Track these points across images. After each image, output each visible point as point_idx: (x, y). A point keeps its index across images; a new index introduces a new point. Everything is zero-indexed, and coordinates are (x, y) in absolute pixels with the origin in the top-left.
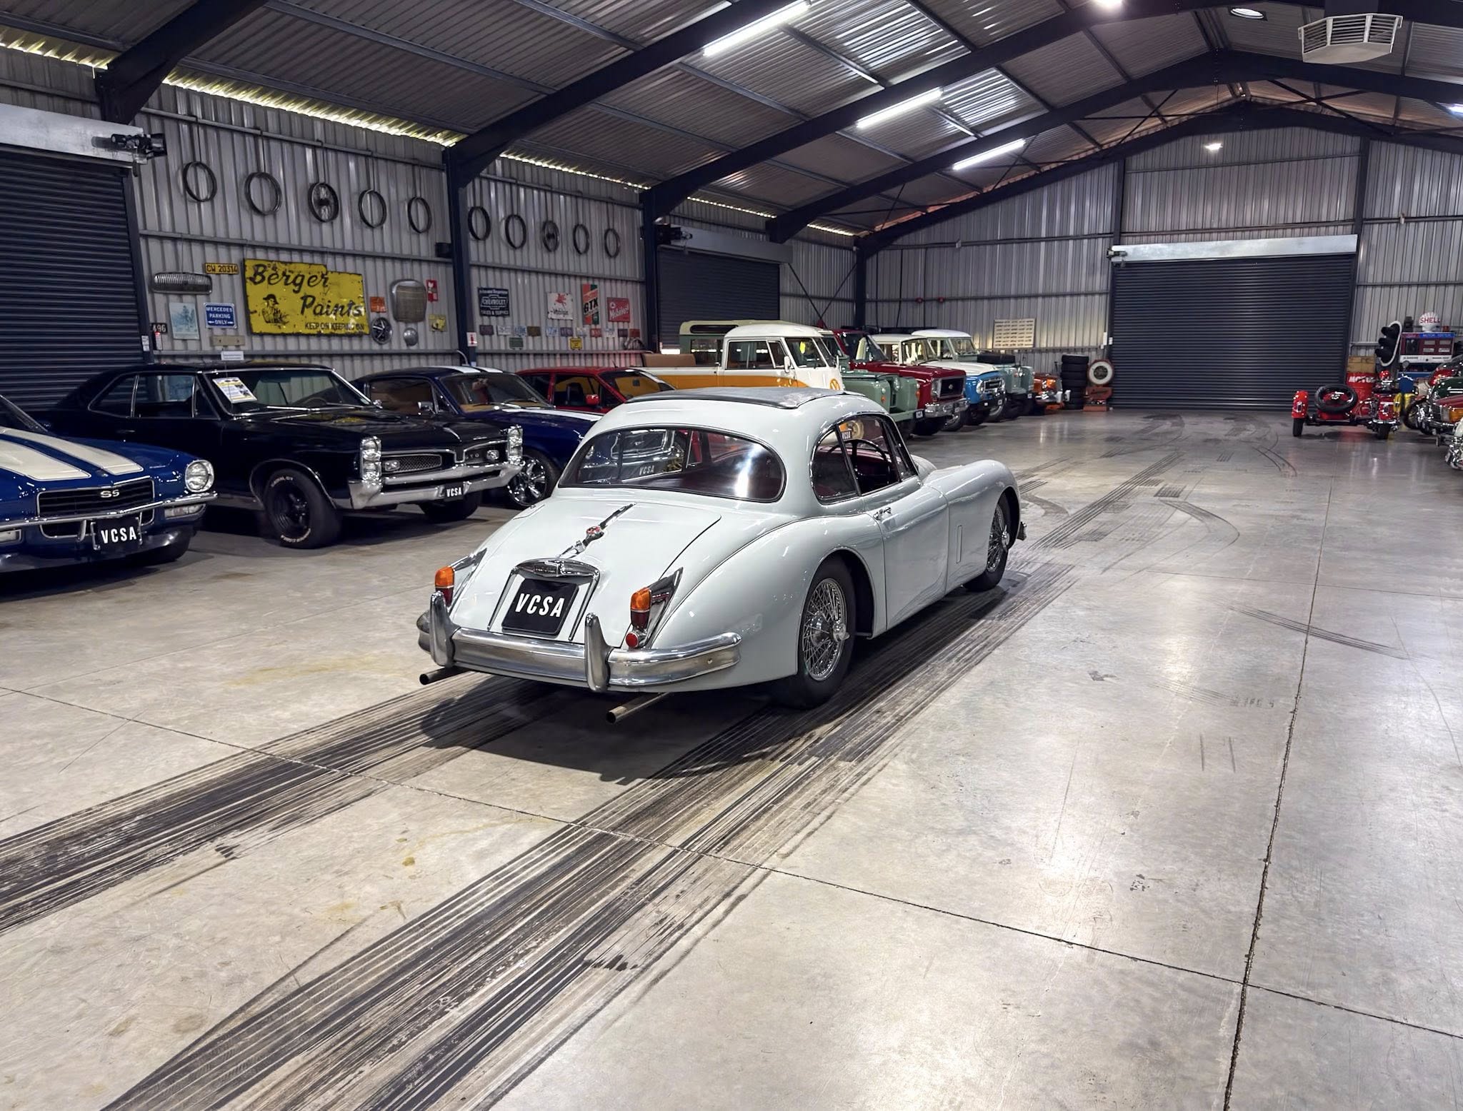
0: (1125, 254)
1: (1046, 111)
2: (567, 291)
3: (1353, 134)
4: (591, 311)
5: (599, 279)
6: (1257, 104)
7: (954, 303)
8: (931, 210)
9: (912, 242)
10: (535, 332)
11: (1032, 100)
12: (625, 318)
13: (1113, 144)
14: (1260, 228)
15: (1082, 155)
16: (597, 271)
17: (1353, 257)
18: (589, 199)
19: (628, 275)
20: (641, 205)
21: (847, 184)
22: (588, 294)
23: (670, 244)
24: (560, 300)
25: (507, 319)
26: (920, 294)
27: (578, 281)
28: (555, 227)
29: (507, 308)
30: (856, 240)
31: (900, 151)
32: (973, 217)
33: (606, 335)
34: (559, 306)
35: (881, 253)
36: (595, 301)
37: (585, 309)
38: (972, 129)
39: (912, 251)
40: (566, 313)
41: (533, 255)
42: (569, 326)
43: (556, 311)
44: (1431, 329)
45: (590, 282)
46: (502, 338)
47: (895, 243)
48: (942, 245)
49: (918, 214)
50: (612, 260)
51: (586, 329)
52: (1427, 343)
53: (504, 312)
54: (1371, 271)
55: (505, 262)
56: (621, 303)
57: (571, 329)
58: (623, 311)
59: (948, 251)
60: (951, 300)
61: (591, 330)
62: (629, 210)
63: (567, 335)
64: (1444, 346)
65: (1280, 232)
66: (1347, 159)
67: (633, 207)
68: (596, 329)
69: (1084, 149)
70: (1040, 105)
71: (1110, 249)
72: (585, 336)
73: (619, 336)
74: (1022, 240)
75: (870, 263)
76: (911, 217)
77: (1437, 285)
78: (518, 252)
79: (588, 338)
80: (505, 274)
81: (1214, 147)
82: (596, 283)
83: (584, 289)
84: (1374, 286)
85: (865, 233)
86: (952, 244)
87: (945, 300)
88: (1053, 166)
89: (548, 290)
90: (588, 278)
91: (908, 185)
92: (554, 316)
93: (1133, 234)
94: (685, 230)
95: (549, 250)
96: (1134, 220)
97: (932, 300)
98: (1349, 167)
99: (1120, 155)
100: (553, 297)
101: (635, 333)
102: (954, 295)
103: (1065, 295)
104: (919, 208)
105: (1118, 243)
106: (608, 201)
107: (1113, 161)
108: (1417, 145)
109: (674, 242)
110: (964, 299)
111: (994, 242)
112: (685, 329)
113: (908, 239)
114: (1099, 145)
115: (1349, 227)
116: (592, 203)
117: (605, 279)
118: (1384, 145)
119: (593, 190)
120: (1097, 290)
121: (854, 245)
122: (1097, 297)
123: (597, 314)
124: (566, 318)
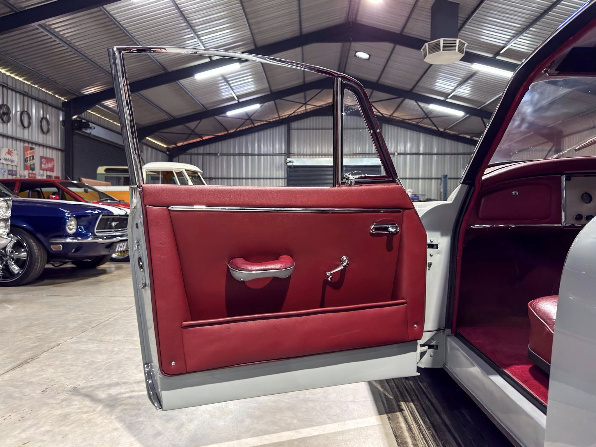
0: (292, 162)
1: (269, 93)
2: (14, 148)
4: (29, 163)
5: (36, 144)
7: (217, 180)
8: (205, 138)
9: (196, 152)
12: (52, 170)
13: (287, 116)
15: (273, 120)
16: (35, 139)
17: (380, 167)
18: (32, 98)
19: (54, 145)
20: (64, 109)
21: (173, 117)
22: (28, 152)
23: (81, 130)
24: (9, 153)
27: (22, 144)
28: (8, 108)
30: (168, 149)
32: (225, 143)
34: (8, 157)
36: (33, 157)
37: (26, 160)
38: (237, 96)
40: (13, 161)
42: (14, 169)
43: (6, 159)
45: (30, 145)
47: (187, 152)
48: (210, 154)
49: (198, 140)
50: (45, 135)
51: (26, 173)
56: (49, 160)
57: (16, 171)
58: (50, 165)
59: (213, 158)
60: (215, 178)
61: (29, 173)
62: (56, 110)
67: (59, 109)
68: (32, 174)
69: (275, 117)
70: (269, 89)
71: (286, 160)
72: (25, 177)
74: (247, 155)
76: (195, 141)
82: (34, 146)
83: (25, 149)
85: (174, 146)
86: (216, 154)
87: (213, 178)
89: (1, 146)
90: (29, 142)
91: (203, 121)
92: (4, 162)
93: (294, 155)
94: (91, 125)
95: (4, 122)
96: (295, 149)
99: (287, 121)
101: (57, 178)
102: (217, 176)
103: (267, 179)
104: (200, 136)
105: (289, 157)
106: (44, 102)
107: (285, 124)
108: (398, 126)
109: (84, 130)
110: (222, 178)
111: (234, 155)
112: (101, 170)
113: (194, 150)
114: (279, 117)
115: (377, 156)
116: (33, 101)
117: (40, 145)
118: (387, 125)
119: (35, 94)
120: (280, 177)
121: (167, 151)
122: (281, 180)
123: (34, 164)
124: (13, 164)
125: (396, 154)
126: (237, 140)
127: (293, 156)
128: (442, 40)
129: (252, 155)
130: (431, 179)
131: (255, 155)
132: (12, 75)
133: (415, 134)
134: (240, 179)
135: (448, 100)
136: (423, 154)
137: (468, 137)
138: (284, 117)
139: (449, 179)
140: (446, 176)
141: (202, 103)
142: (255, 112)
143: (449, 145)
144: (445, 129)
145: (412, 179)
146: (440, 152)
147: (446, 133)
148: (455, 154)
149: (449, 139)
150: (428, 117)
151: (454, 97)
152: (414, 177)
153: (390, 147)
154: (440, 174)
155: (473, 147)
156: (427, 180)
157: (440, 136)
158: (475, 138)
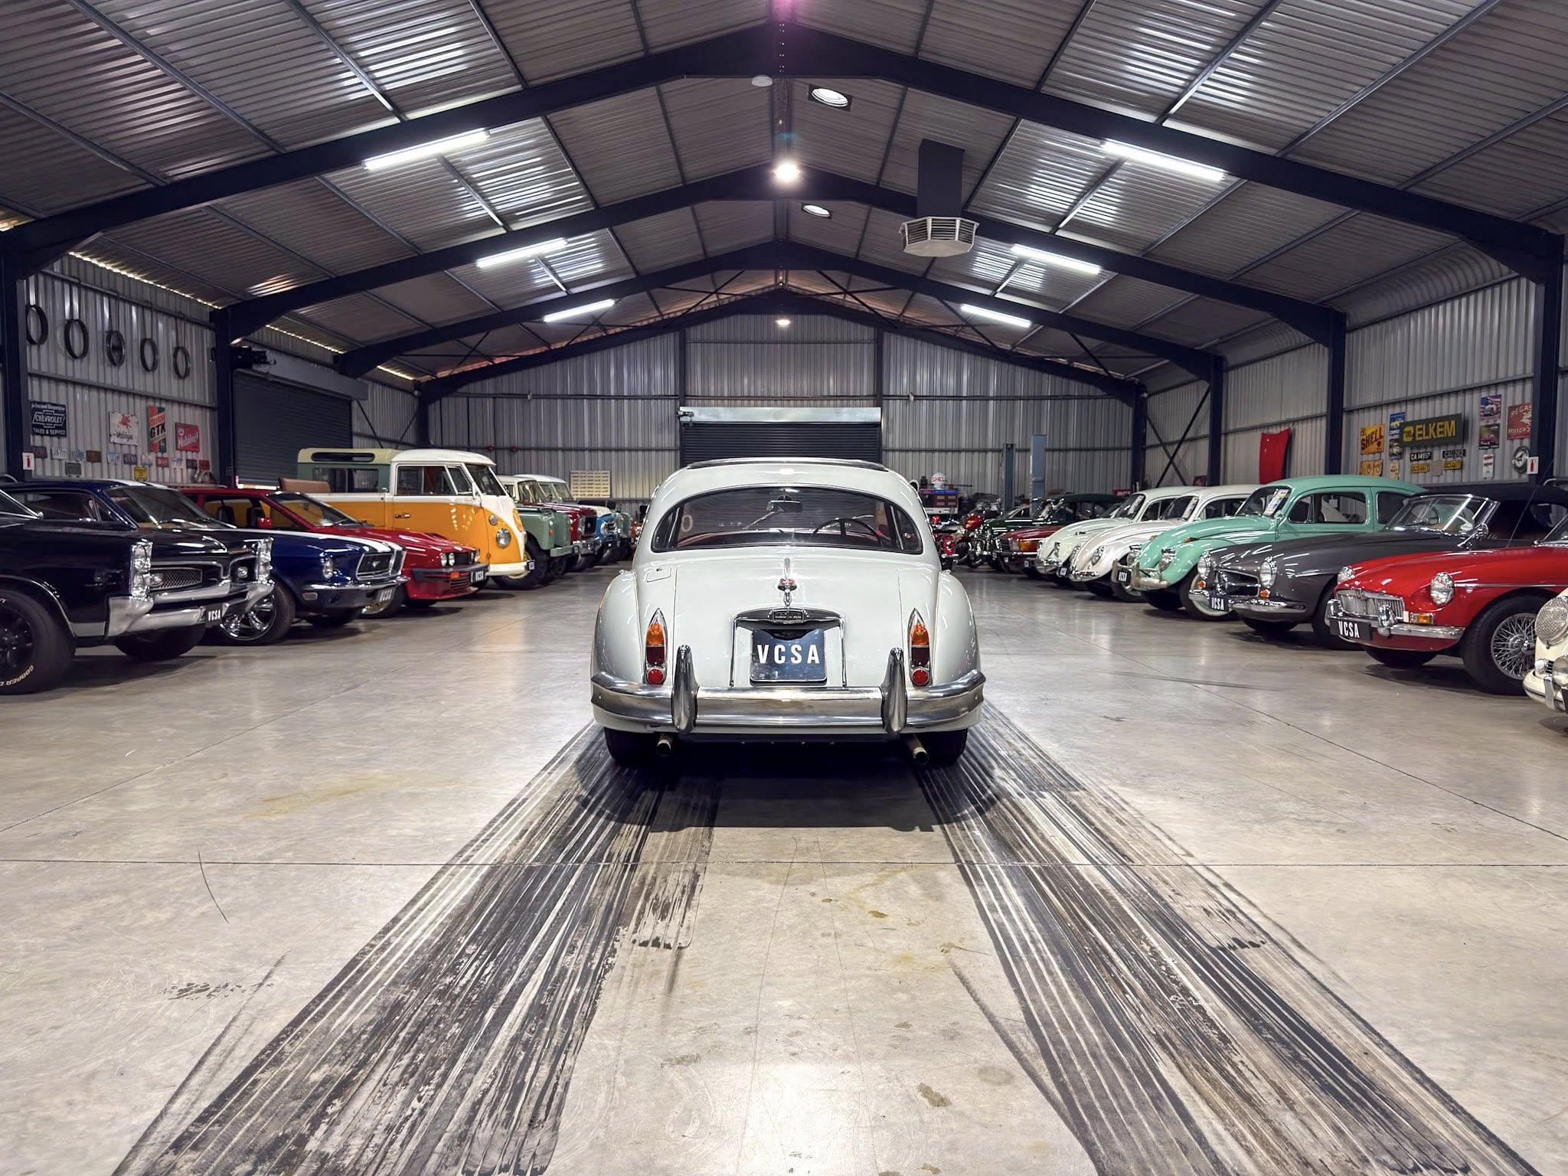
0: (692, 415)
1: (633, 276)
2: (132, 412)
3: (869, 325)
4: (158, 437)
5: (167, 401)
6: (791, 292)
7: (527, 453)
8: (497, 361)
9: (478, 391)
10: (94, 457)
11: (627, 264)
12: (195, 448)
13: (679, 314)
14: (802, 399)
15: (645, 323)
16: (164, 392)
17: (878, 425)
18: (158, 311)
19: (198, 399)
20: (214, 324)
21: (430, 325)
22: (155, 417)
23: (251, 368)
25: (64, 440)
26: (489, 443)
27: (144, 402)
28: (120, 339)
29: (64, 428)
30: (417, 385)
32: (543, 371)
33: (174, 465)
34: (123, 429)
35: (445, 400)
36: (163, 426)
37: (151, 434)
38: (564, 285)
39: (479, 400)
40: (130, 438)
41: (93, 369)
42: (133, 453)
43: (119, 435)
44: (941, 487)
45: (157, 401)
46: (56, 462)
47: (460, 390)
48: (510, 396)
49: (484, 364)
50: (181, 381)
51: (152, 457)
52: (939, 498)
53: (60, 432)
54: (891, 438)
55: (61, 372)
56: (191, 430)
57: (135, 456)
58: (192, 439)
59: (517, 403)
60: (524, 449)
61: (158, 459)
62: (199, 328)
63: (130, 463)
64: (952, 501)
65: (819, 402)
66: (866, 345)
67: (204, 326)
68: (162, 458)
69: (651, 316)
70: (631, 270)
71: (677, 410)
72: (150, 465)
73: (188, 467)
74: (593, 397)
75: (433, 410)
76: (476, 366)
77: (940, 451)
78: (77, 362)
79: (154, 467)
80: (62, 387)
81: (784, 323)
82: (163, 405)
83: (150, 412)
84: (894, 451)
85: (428, 377)
86: (523, 396)
87: (517, 449)
88: (618, 330)
89: (110, 409)
90: (154, 399)
91: (492, 332)
92: (117, 440)
93: (696, 397)
94: (270, 356)
95: (113, 362)
96: (696, 386)
97: (503, 449)
98: (868, 351)
99: (680, 325)
100: (116, 419)
101: (205, 465)
102: (527, 445)
103: (637, 450)
104: (490, 358)
105: (683, 404)
106: (178, 317)
107: (674, 331)
108: (916, 337)
109: (255, 367)
110: (537, 449)
111: (564, 397)
112: (305, 455)
113: (474, 387)
114: (661, 315)
115: (871, 402)
116: (160, 316)
117: (172, 401)
118: (893, 336)
119: (161, 302)
120: (666, 446)
121: (416, 389)
122: (667, 453)
123: (164, 440)
124: (131, 442)
125: (912, 398)
126: (570, 365)
127: (692, 401)
128: (930, 220)
129: (602, 397)
130: (986, 451)
131: (610, 398)
132: (124, 273)
133: (951, 356)
134: (576, 450)
135: (999, 295)
136: (967, 398)
137: (1062, 360)
138: (671, 316)
139: (1019, 451)
140: (1012, 445)
141: (492, 299)
142: (604, 313)
143: (1022, 380)
144: (1014, 346)
145: (947, 451)
146: (1004, 394)
147: (1018, 354)
148: (1035, 398)
149: (1022, 365)
150: (969, 323)
151: (1008, 290)
152: (949, 446)
153: (899, 382)
154: (1003, 442)
155: (1072, 383)
156: (976, 454)
157: (1003, 361)
158: (1076, 365)
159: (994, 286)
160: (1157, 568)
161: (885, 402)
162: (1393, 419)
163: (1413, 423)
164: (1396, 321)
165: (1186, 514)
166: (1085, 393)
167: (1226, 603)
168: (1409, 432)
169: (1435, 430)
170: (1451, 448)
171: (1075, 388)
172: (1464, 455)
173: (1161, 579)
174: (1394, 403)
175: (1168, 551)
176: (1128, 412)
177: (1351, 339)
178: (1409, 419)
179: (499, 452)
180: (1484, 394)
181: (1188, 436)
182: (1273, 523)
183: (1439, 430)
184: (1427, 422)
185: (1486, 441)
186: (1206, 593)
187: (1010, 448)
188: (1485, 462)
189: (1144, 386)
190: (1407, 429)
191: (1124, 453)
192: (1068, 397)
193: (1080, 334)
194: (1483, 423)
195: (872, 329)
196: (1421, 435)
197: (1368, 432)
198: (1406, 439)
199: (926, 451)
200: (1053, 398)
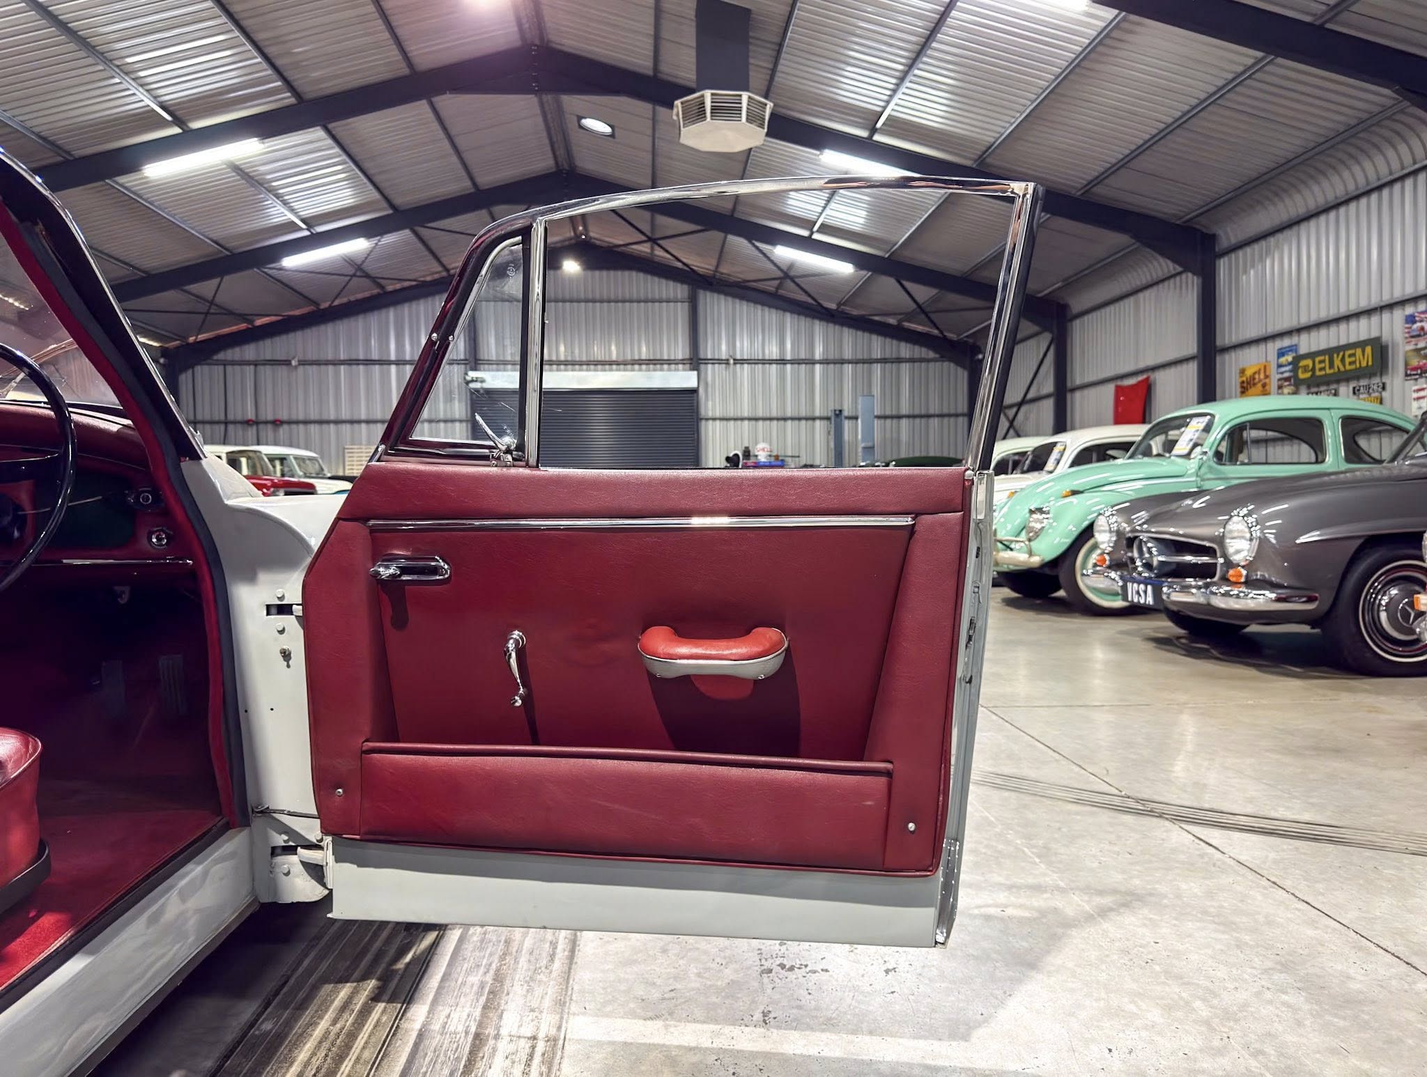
0: (483, 381)
1: (390, 212)
3: (682, 282)
6: (594, 246)
7: (294, 426)
8: (257, 322)
9: (237, 358)
11: (376, 195)
14: (610, 363)
15: (430, 279)
17: (693, 392)
26: (251, 415)
30: (164, 351)
31: (215, 236)
32: (311, 335)
35: (198, 368)
38: (303, 221)
39: (237, 368)
44: (766, 458)
47: (215, 357)
48: (273, 362)
49: (243, 326)
54: (711, 405)
59: (282, 371)
60: (289, 422)
65: (629, 367)
66: (679, 304)
70: (385, 205)
71: (467, 375)
74: (369, 362)
75: (184, 379)
76: (234, 328)
81: (570, 266)
84: (714, 419)
85: (176, 344)
86: (287, 363)
87: (282, 423)
88: (397, 286)
93: (489, 362)
96: (490, 350)
97: (266, 422)
98: (682, 310)
102: (294, 417)
104: (245, 318)
105: (475, 369)
108: (734, 296)
110: (306, 422)
111: (337, 363)
114: (444, 270)
115: (688, 366)
118: (708, 294)
120: (457, 416)
121: (162, 356)
122: (457, 424)
125: (732, 361)
126: (343, 326)
127: (486, 366)
128: (708, 95)
130: (814, 419)
131: (390, 363)
133: (772, 316)
134: (352, 422)
135: (816, 236)
136: (792, 362)
137: (892, 321)
139: (849, 418)
140: (840, 411)
143: (850, 342)
144: (839, 305)
145: (771, 419)
146: (831, 357)
147: (843, 312)
148: (863, 362)
149: (850, 326)
150: (787, 274)
151: (825, 229)
152: (774, 414)
153: (717, 345)
154: (831, 407)
155: (903, 344)
156: (803, 422)
157: (828, 321)
158: (906, 324)
159: (809, 224)
160: (1023, 536)
161: (702, 366)
162: (1281, 353)
163: (1311, 355)
164: (1280, 236)
165: (1050, 465)
166: (917, 356)
167: (1157, 593)
168: (1305, 369)
169: (1343, 360)
170: (1363, 382)
171: (905, 350)
172: (1384, 388)
173: (1031, 553)
174: (1281, 335)
175: (1040, 510)
176: (962, 375)
177: (1223, 265)
178: (1303, 350)
179: (261, 426)
180: (1409, 310)
181: (1030, 396)
182: (1192, 465)
183: (1348, 360)
184: (1330, 352)
185: (1415, 369)
186: (1113, 575)
187: (838, 414)
188: (1415, 395)
189: (980, 348)
190: (1303, 363)
191: (960, 419)
192: (899, 360)
193: (908, 280)
194: (1411, 347)
195: (686, 287)
196: (1321, 369)
197: (1249, 373)
198: (1302, 376)
199: (750, 419)
200: (883, 361)
